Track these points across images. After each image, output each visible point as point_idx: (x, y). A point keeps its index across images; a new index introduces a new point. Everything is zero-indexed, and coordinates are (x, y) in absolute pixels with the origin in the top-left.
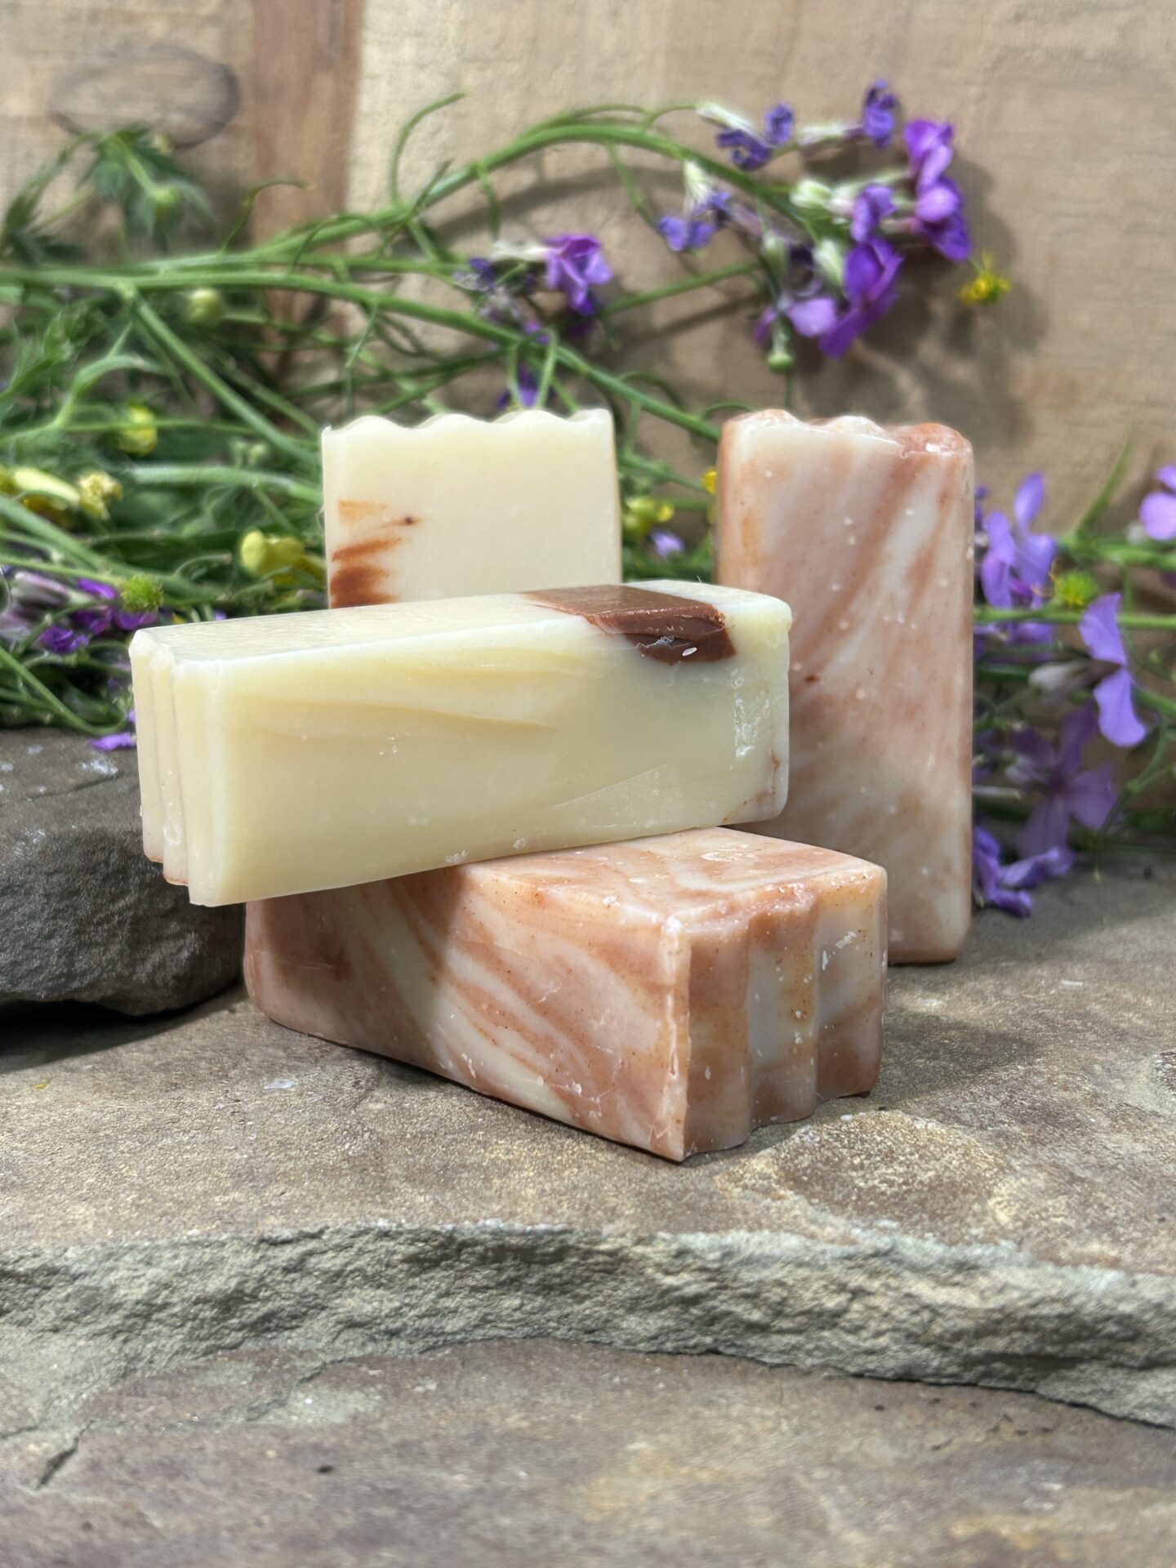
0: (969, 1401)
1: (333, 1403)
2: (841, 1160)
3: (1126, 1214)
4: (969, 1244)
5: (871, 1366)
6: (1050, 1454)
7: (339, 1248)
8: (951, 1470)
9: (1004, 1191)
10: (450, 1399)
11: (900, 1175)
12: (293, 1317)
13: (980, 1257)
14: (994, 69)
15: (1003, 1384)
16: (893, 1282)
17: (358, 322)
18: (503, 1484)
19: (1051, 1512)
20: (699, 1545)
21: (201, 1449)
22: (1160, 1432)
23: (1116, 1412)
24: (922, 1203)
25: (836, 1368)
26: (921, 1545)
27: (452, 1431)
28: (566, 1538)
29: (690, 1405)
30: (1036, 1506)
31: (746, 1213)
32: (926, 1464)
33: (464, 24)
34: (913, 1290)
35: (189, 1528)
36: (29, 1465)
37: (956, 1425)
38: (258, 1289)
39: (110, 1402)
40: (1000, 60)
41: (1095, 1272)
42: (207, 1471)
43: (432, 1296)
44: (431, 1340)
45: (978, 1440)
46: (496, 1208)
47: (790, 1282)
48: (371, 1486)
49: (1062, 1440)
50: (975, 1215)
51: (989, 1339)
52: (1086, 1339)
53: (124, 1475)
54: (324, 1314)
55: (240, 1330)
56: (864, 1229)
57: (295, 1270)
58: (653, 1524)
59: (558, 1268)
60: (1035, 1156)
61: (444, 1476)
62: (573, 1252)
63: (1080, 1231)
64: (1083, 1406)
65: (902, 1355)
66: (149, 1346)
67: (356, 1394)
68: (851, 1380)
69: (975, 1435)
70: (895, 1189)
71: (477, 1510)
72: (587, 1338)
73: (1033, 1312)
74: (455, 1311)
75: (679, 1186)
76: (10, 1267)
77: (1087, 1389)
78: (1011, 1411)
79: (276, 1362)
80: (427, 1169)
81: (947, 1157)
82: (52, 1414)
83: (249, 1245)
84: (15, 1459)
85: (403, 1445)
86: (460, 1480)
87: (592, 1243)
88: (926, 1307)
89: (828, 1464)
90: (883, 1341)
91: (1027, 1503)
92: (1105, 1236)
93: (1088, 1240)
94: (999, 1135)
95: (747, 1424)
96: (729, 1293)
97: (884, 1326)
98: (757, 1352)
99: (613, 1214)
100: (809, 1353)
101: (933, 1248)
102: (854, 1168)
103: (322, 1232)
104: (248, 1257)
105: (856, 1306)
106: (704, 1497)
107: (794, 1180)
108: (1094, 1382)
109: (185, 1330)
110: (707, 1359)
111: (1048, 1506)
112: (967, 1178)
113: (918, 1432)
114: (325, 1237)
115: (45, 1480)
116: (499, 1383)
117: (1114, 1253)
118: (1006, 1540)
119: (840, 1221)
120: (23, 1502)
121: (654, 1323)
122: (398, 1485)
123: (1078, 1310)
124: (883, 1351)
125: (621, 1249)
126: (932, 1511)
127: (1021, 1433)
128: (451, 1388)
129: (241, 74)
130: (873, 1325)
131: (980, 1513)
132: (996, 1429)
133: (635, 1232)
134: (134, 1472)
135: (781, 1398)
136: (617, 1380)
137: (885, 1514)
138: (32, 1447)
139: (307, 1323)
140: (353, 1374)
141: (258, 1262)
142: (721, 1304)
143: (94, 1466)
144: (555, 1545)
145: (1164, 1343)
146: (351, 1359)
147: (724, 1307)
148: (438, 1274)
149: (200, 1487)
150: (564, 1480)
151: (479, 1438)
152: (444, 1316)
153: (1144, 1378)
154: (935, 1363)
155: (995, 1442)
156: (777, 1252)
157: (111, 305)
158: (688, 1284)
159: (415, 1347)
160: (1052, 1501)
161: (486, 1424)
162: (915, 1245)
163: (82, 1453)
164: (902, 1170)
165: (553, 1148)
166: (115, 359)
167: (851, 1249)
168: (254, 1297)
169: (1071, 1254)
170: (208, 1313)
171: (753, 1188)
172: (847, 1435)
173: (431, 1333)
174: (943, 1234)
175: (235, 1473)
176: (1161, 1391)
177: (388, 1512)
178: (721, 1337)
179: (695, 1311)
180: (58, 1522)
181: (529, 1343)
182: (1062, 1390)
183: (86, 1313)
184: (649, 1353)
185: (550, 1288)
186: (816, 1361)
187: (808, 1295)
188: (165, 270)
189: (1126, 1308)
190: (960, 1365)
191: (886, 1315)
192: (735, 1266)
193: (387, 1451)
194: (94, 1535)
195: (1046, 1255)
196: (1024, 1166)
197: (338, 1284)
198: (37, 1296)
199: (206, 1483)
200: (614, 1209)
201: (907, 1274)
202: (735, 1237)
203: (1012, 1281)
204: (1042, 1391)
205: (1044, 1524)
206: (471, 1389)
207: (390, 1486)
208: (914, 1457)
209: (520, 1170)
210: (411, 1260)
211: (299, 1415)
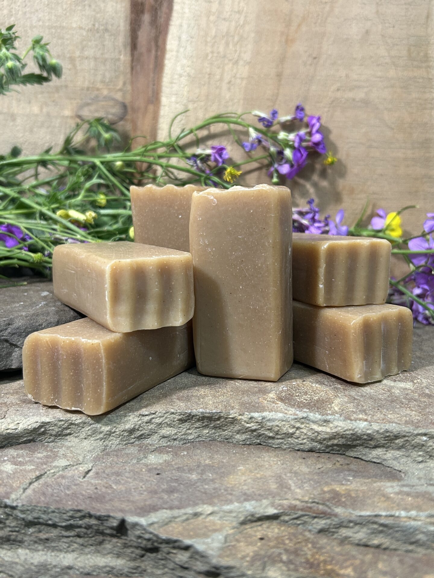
0: (328, 457)
1: (160, 457)
2: (293, 394)
3: (369, 408)
4: (327, 415)
5: (301, 448)
6: (349, 470)
7: (160, 417)
8: (323, 474)
9: (336, 402)
10: (190, 456)
11: (309, 398)
12: (148, 435)
13: (330, 419)
14: (331, 104)
15: (337, 452)
16: (308, 425)
17: (160, 171)
18: (205, 478)
19: (349, 485)
20: (257, 493)
21: (125, 469)
22: (378, 464)
23: (366, 459)
24: (315, 405)
25: (292, 448)
26: (315, 492)
27: (191, 464)
28: (223, 491)
29: (254, 457)
30: (346, 483)
31: (268, 408)
32: (316, 473)
33: (189, 92)
34: (313, 427)
35: (123, 489)
36: (80, 473)
37: (324, 463)
38: (139, 428)
39: (100, 457)
40: (333, 101)
41: (361, 422)
42: (127, 474)
43: (185, 430)
44: (185, 441)
45: (330, 466)
46: (202, 406)
47: (280, 425)
48: (171, 478)
49: (352, 467)
50: (329, 408)
51: (333, 440)
52: (359, 440)
53: (105, 476)
54: (156, 434)
55: (134, 439)
56: (300, 411)
57: (149, 423)
58: (245, 487)
59: (219, 422)
60: (344, 393)
61: (190, 475)
62: (222, 418)
63: (357, 412)
64: (358, 458)
65: (310, 445)
66: (110, 443)
67: (165, 455)
68: (296, 451)
69: (329, 465)
70: (308, 401)
71: (199, 484)
72: (226, 441)
73: (344, 433)
74: (191, 434)
75: (250, 401)
76: (73, 422)
77: (359, 454)
78: (339, 459)
79: (144, 447)
80: (183, 397)
81: (321, 393)
82: (85, 460)
83: (136, 416)
84: (76, 472)
85: (178, 468)
86: (194, 476)
87: (227, 415)
88: (316, 432)
89: (291, 472)
90: (305, 441)
91: (343, 482)
92: (363, 413)
93: (359, 414)
94: (335, 388)
95: (269, 463)
96: (264, 428)
97: (305, 437)
98: (271, 444)
99: (233, 408)
100: (285, 444)
101: (318, 416)
102: (297, 396)
103: (156, 413)
104: (136, 419)
105: (298, 432)
106: (258, 481)
107: (281, 399)
108: (361, 452)
109: (120, 438)
110: (258, 446)
111: (349, 483)
112: (327, 398)
113: (314, 464)
114: (157, 414)
115: (84, 477)
116: (203, 452)
117: (366, 418)
118: (338, 491)
119: (293, 410)
120: (79, 482)
121: (244, 437)
122: (178, 478)
123: (356, 432)
124: (305, 443)
125: (235, 417)
126: (318, 484)
127: (341, 465)
128: (191, 454)
129: (128, 104)
130: (302, 437)
131: (331, 485)
132: (335, 464)
133: (239, 412)
134: (108, 475)
135: (278, 456)
136: (234, 451)
137: (306, 485)
138: (81, 469)
139: (152, 437)
140: (164, 450)
141: (139, 420)
142: (262, 431)
143: (97, 473)
144: (220, 493)
145: (379, 441)
146: (164, 446)
147: (263, 432)
148: (187, 424)
149: (126, 479)
150: (221, 477)
151: (198, 466)
152: (188, 435)
153: (374, 450)
154: (319, 447)
155: (335, 467)
156: (277, 418)
157: (94, 167)
158: (253, 426)
159: (181, 443)
160: (350, 482)
161: (200, 462)
162: (313, 416)
163: (94, 470)
164: (309, 396)
165: (216, 391)
166: (95, 180)
167: (296, 417)
168: (138, 430)
169: (355, 418)
170: (126, 434)
171: (270, 401)
172: (296, 465)
173: (185, 439)
174: (321, 413)
175: (135, 475)
176: (378, 454)
177: (176, 485)
178: (262, 440)
179: (255, 433)
180: (88, 487)
181: (211, 442)
182: (352, 454)
183: (94, 434)
184: (243, 445)
185: (216, 427)
186: (287, 446)
187: (285, 429)
188: (109, 157)
189: (369, 432)
190: (325, 447)
191: (305, 434)
192: (265, 421)
193: (174, 469)
194: (98, 491)
195: (348, 418)
196: (342, 396)
197: (160, 426)
198: (80, 429)
199: (127, 478)
200: (233, 407)
201: (311, 423)
202: (265, 414)
203: (339, 425)
204: (347, 454)
205: (348, 487)
206: (196, 454)
207: (176, 478)
208: (313, 471)
209: (208, 397)
210: (179, 420)
211: (151, 460)
